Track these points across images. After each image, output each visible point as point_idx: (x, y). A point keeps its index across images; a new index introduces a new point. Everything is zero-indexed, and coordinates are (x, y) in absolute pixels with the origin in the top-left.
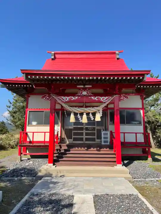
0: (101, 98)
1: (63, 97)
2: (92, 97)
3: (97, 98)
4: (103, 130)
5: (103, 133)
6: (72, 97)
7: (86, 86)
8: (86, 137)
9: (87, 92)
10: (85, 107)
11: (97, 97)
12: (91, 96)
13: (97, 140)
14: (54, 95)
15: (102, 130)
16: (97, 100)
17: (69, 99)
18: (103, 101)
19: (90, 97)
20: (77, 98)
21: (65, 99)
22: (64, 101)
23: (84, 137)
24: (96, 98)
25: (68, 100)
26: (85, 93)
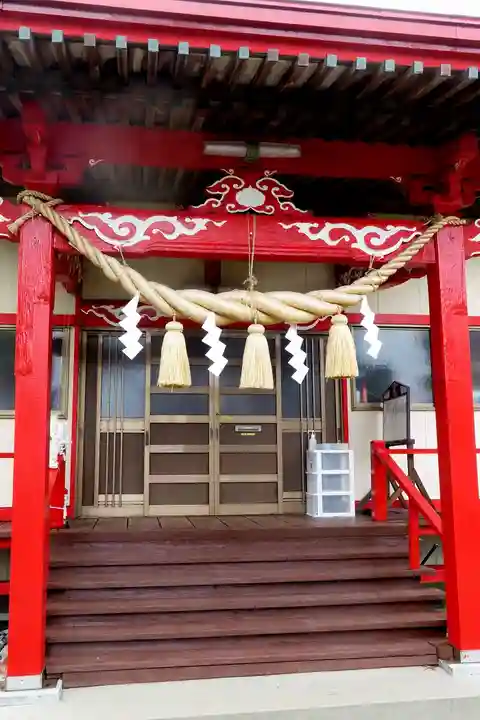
0: (360, 234)
1: (106, 217)
2: (304, 227)
3: (334, 234)
4: (320, 440)
5: (318, 452)
6: (173, 220)
7: (268, 151)
8: (226, 478)
9: (267, 194)
10: (256, 288)
11: (329, 226)
12: (291, 217)
13: (287, 495)
14: (44, 201)
15: (313, 440)
16: (332, 248)
17: (148, 232)
18: (370, 252)
19: (286, 227)
20: (201, 224)
21: (125, 232)
22: (117, 244)
23: (215, 478)
24: (324, 235)
25: (140, 236)
26: (250, 198)
